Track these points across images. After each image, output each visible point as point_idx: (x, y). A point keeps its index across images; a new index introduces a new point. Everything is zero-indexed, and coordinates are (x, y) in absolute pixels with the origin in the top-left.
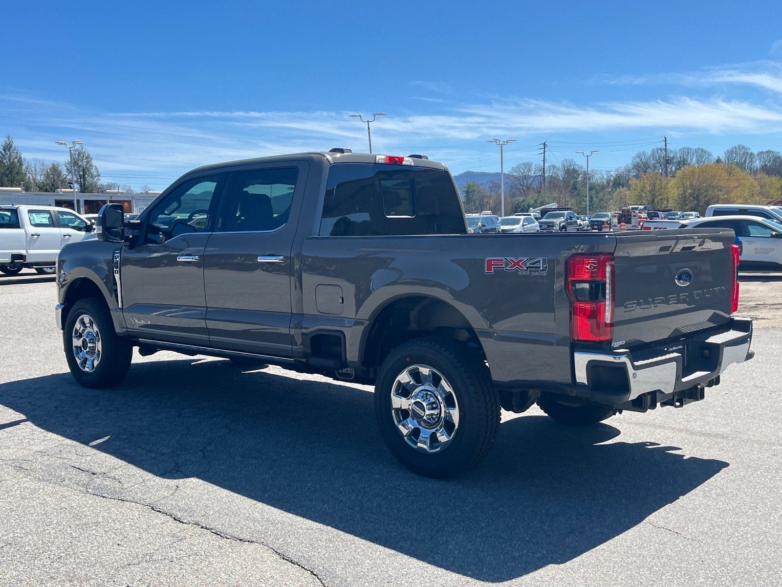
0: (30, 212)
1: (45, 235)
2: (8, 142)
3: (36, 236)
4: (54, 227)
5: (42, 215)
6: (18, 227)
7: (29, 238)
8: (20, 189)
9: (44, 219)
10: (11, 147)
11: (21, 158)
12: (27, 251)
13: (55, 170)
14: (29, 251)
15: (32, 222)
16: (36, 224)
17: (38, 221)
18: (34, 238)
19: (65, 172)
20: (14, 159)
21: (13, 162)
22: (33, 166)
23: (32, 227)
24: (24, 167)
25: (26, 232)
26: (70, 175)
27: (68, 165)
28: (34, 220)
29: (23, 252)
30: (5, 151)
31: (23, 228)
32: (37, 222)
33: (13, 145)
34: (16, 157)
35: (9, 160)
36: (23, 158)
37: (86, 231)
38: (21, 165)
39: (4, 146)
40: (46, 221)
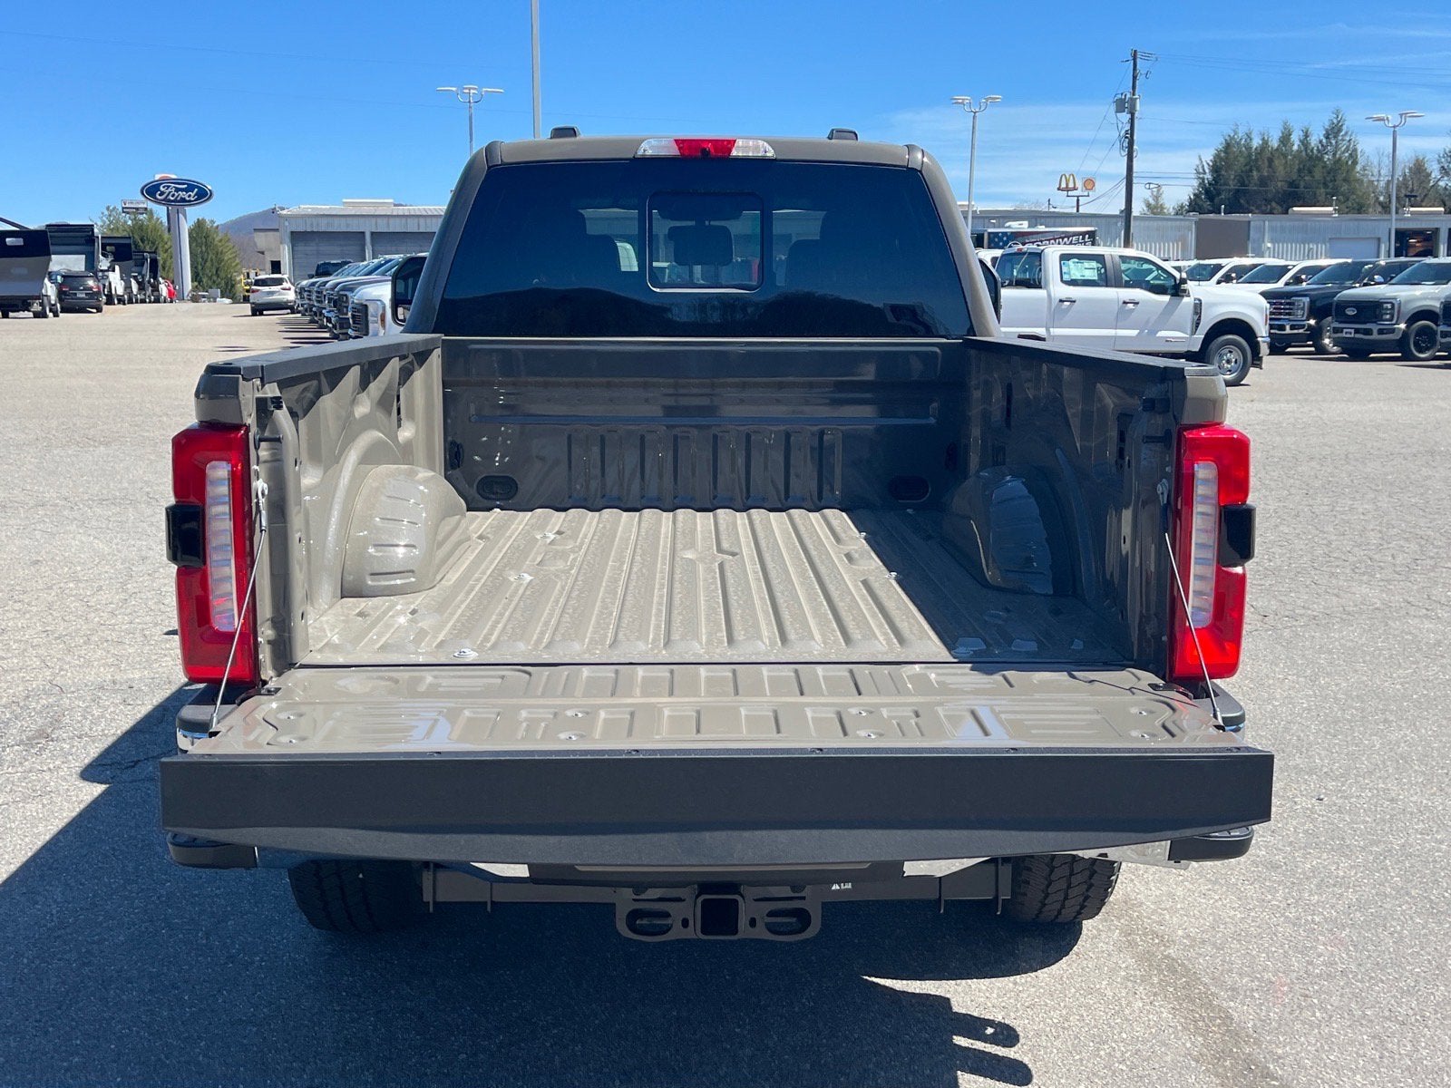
0: (1065, 257)
1: (1087, 301)
2: (1335, 121)
3: (1068, 303)
4: (1107, 286)
5: (1087, 264)
6: (1039, 287)
7: (1053, 307)
8: (1331, 209)
9: (1089, 271)
10: (1340, 130)
11: (1355, 150)
12: (1048, 330)
13: (1419, 169)
14: (1051, 330)
15: (1066, 277)
16: (1072, 280)
17: (1076, 275)
18: (1063, 307)
19: (1436, 174)
20: (1343, 153)
21: (1340, 159)
22: (1376, 163)
23: (1064, 285)
24: (1358, 168)
25: (1049, 295)
26: (1446, 178)
27: (1443, 160)
28: (1069, 273)
29: (1041, 331)
30: (1327, 138)
31: (1045, 288)
32: (1074, 278)
33: (1344, 128)
34: (1347, 149)
35: (1334, 155)
36: (1359, 151)
37: (1173, 295)
38: (1355, 163)
39: (1327, 131)
40: (1092, 275)
